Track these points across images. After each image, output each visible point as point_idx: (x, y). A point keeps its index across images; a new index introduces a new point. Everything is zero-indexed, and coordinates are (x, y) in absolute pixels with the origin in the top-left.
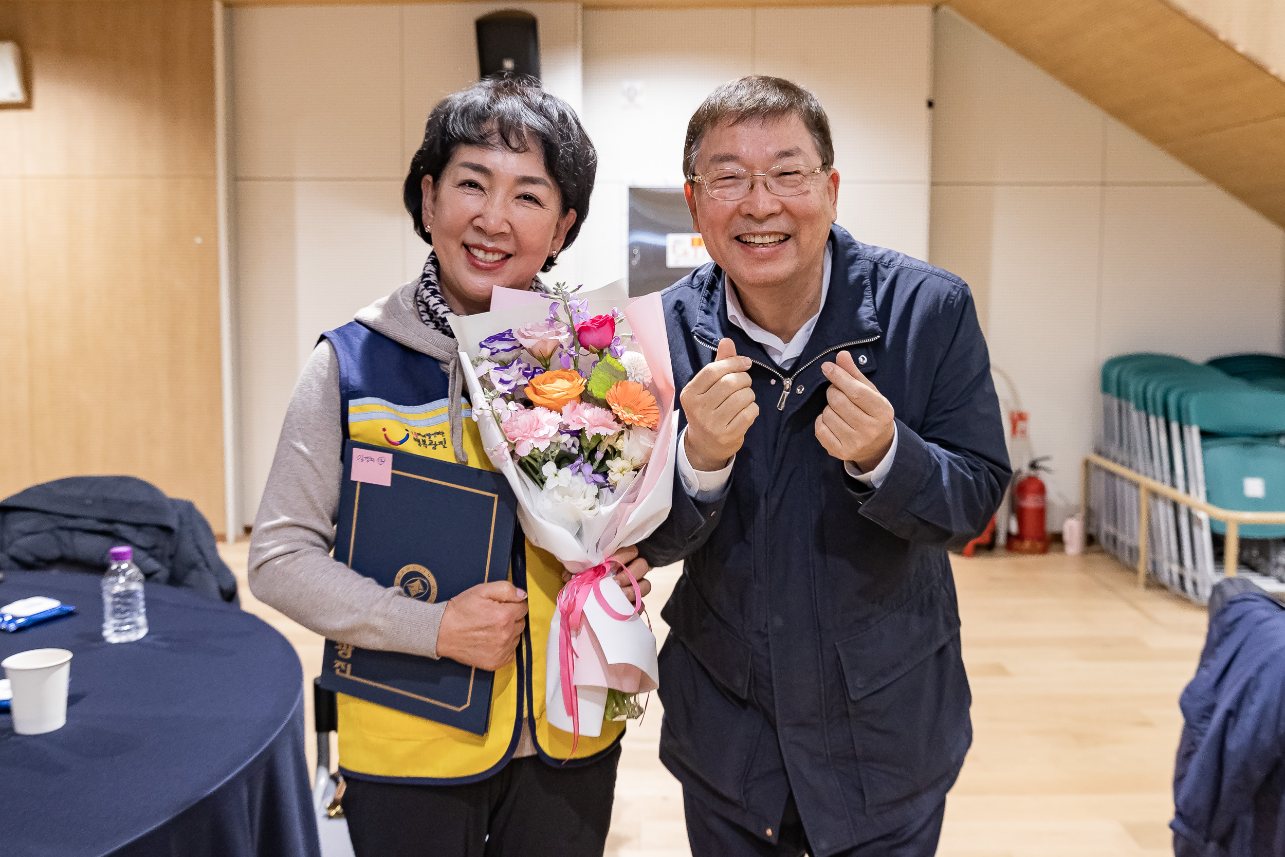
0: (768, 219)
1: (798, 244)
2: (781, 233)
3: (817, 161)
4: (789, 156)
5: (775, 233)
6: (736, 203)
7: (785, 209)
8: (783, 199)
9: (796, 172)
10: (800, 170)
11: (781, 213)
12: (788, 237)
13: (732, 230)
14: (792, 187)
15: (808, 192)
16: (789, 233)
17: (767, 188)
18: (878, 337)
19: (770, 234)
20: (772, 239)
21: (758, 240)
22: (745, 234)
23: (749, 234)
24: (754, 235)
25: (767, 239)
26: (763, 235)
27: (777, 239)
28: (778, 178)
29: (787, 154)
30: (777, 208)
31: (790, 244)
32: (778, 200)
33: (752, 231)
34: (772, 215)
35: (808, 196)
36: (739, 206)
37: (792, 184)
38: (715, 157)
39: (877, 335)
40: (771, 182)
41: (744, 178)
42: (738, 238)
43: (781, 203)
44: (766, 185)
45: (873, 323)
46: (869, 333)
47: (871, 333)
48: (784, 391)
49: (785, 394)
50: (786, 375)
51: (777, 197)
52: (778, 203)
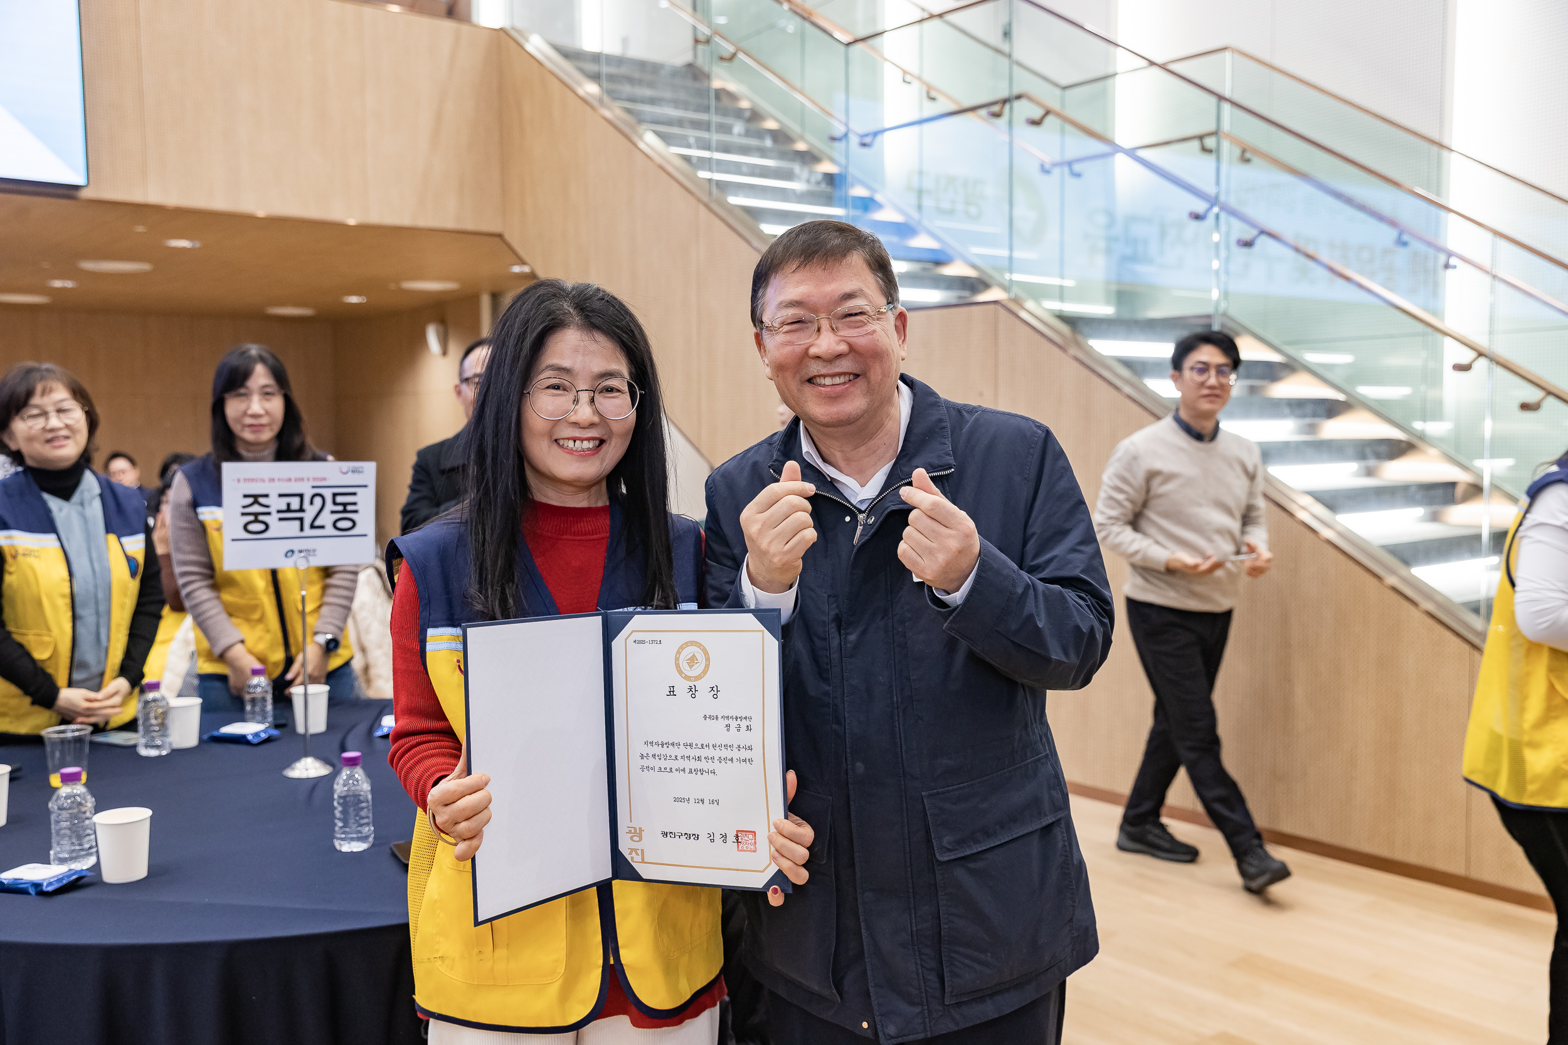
0: (835, 360)
1: (869, 382)
2: (850, 374)
3: (881, 300)
4: (853, 298)
5: (844, 374)
6: (804, 347)
7: (852, 349)
8: (851, 340)
9: (861, 313)
10: (864, 311)
11: (849, 353)
12: (857, 376)
13: (803, 374)
14: (858, 327)
15: (874, 331)
16: (857, 373)
17: (833, 329)
18: (953, 470)
19: (839, 375)
20: (842, 380)
21: (828, 381)
22: (815, 377)
23: (820, 376)
24: (824, 376)
25: (837, 380)
26: (833, 376)
27: (847, 378)
28: (843, 320)
29: (849, 296)
30: (843, 348)
31: (860, 382)
32: (844, 341)
33: (820, 373)
34: (839, 356)
35: (874, 336)
36: (807, 349)
37: (859, 324)
38: (781, 303)
39: (951, 468)
40: (838, 324)
41: (811, 322)
42: (810, 381)
43: (849, 344)
44: (831, 327)
45: (948, 458)
46: (943, 467)
47: (945, 466)
48: (859, 527)
49: (860, 528)
50: (861, 512)
51: (844, 338)
52: (845, 343)
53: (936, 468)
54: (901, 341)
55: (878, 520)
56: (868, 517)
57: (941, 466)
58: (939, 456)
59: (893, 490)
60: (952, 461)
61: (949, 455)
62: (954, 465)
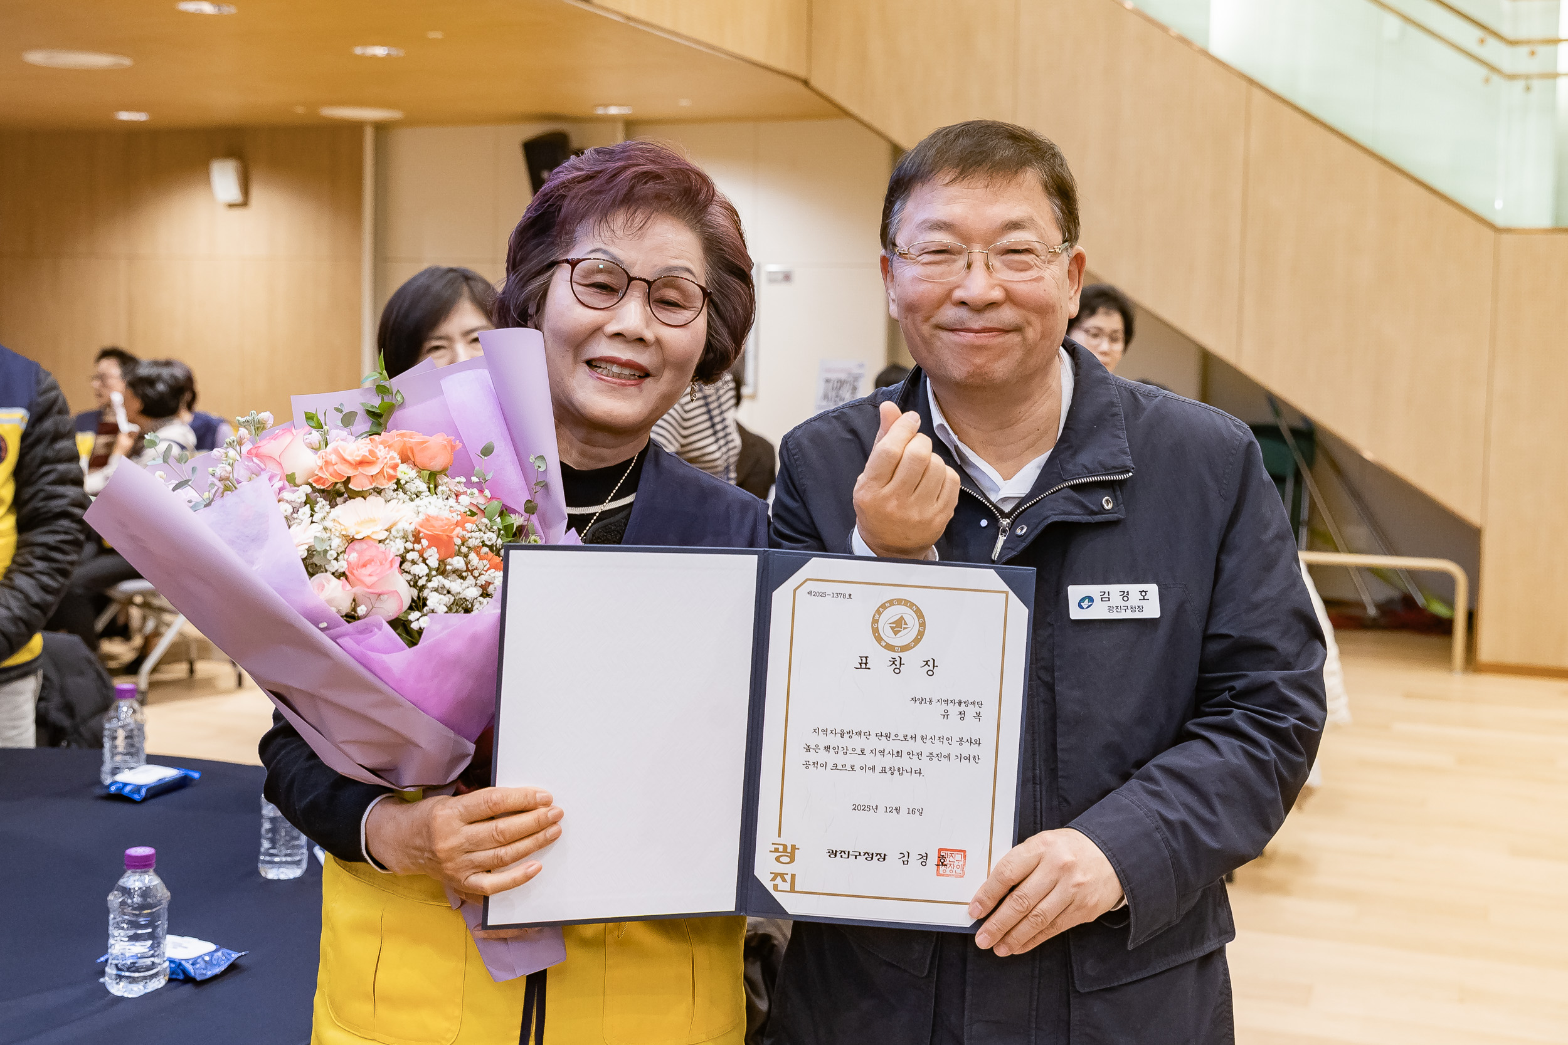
0: (986, 310)
3: (1056, 236)
4: (1019, 228)
7: (1010, 298)
8: (1009, 285)
9: (1028, 251)
10: (1031, 247)
11: (1005, 302)
14: (1022, 269)
15: (1041, 278)
17: (988, 268)
18: (1131, 474)
28: (1004, 257)
29: (1015, 226)
30: (998, 295)
32: (1000, 285)
33: (969, 328)
34: (992, 305)
35: (1041, 283)
37: (1021, 267)
38: (922, 224)
39: (1128, 472)
40: (996, 262)
41: (959, 252)
43: (1006, 291)
44: (987, 266)
45: (1125, 457)
46: (1118, 468)
47: (1121, 468)
48: (1000, 536)
49: (1001, 540)
50: (1005, 515)
51: (1000, 283)
52: (1002, 290)
53: (1109, 470)
54: (1072, 292)
55: (1032, 531)
56: (1013, 525)
57: (1114, 468)
58: (1112, 454)
59: (1052, 493)
60: (1130, 463)
61: (1125, 453)
62: (1133, 468)
